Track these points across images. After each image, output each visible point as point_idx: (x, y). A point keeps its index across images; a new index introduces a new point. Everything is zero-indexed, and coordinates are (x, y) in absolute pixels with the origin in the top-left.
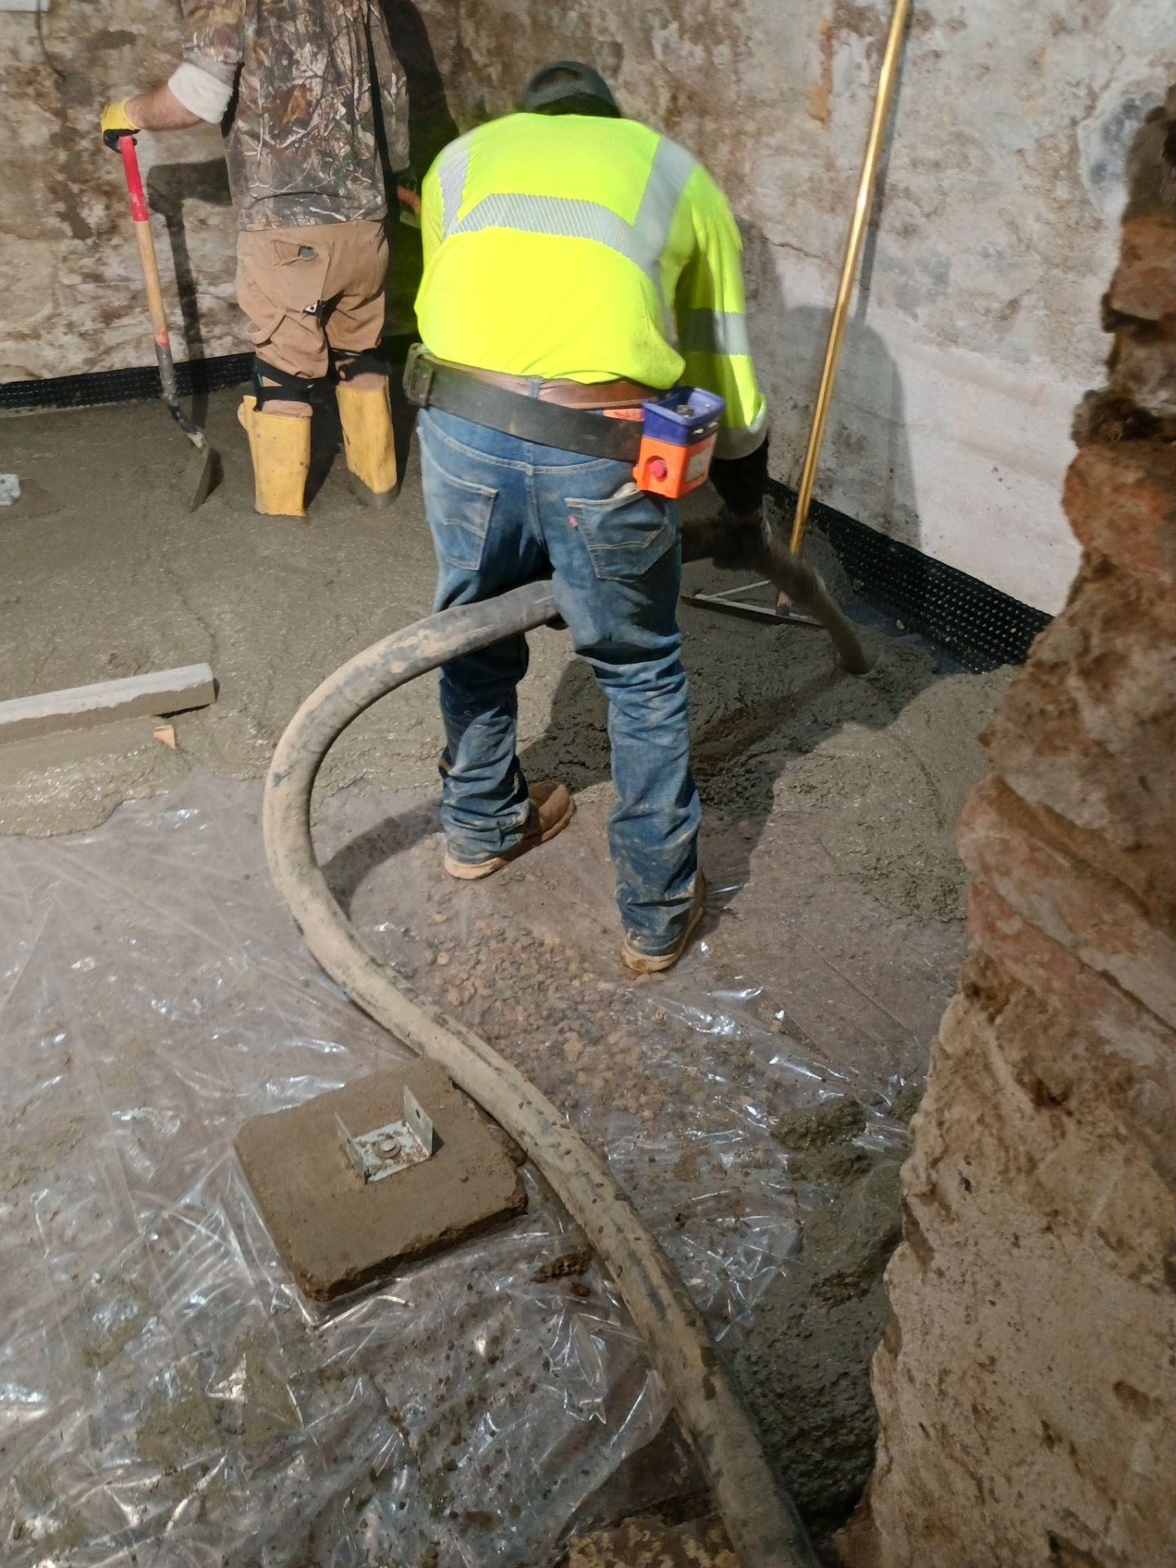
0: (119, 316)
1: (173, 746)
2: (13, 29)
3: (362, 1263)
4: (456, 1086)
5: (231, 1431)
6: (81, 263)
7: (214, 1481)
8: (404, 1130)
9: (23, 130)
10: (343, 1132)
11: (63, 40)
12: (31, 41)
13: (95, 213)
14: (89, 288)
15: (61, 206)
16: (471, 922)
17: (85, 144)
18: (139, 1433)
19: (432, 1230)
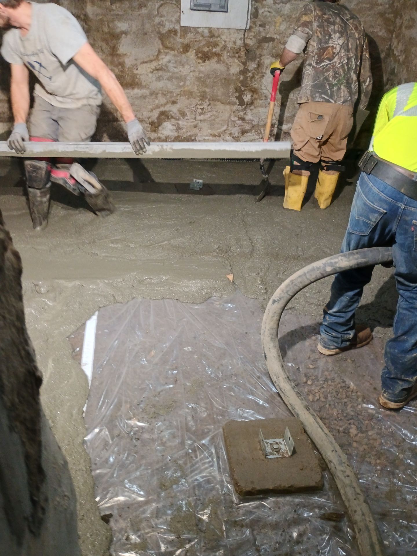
0: (247, 132)
1: (232, 281)
2: (236, 35)
3: (258, 488)
4: (305, 432)
5: (201, 530)
6: (239, 114)
7: (192, 546)
8: (283, 443)
9: (231, 69)
10: (261, 436)
11: (251, 39)
12: (241, 39)
13: (247, 98)
14: (240, 122)
15: (237, 94)
16: (323, 372)
17: (250, 74)
18: (171, 519)
19: (285, 484)
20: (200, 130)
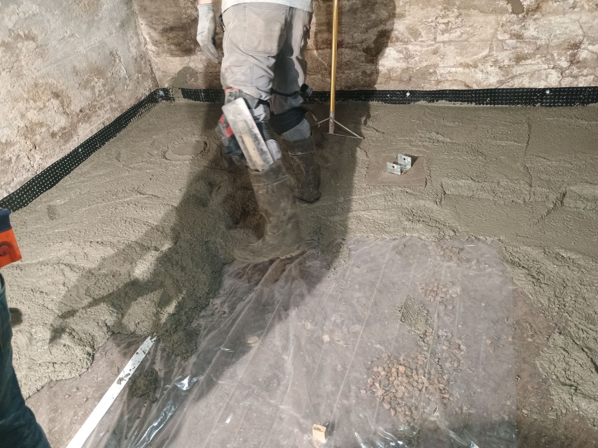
20: (442, 58)
